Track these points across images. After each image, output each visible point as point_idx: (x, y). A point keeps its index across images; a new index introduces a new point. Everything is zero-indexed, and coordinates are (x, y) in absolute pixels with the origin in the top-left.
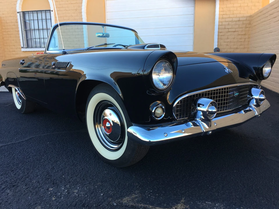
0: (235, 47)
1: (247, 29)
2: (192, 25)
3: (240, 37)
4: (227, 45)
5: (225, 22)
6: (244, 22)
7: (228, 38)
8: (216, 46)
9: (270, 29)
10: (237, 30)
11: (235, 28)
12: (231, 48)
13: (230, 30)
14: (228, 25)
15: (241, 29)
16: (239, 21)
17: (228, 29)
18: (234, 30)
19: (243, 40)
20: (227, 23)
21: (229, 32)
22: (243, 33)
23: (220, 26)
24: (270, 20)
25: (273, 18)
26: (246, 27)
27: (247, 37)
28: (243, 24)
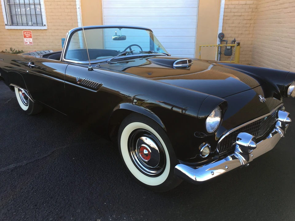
0: (240, 32)
1: (253, 14)
2: (196, 6)
3: (245, 22)
4: (232, 30)
5: (232, 4)
6: (251, 6)
7: (233, 23)
8: (220, 31)
9: (280, 19)
10: (243, 14)
11: (241, 12)
12: (235, 34)
13: (236, 14)
14: (235, 8)
15: (247, 14)
16: (245, 4)
17: (233, 13)
18: (239, 14)
19: (248, 25)
20: (233, 6)
21: (235, 16)
22: (249, 18)
23: (226, 9)
24: (280, 10)
25: (283, 9)
26: (252, 12)
27: (252, 22)
28: (250, 8)
